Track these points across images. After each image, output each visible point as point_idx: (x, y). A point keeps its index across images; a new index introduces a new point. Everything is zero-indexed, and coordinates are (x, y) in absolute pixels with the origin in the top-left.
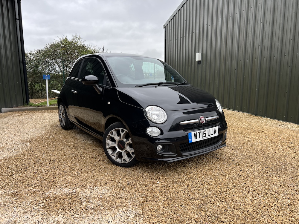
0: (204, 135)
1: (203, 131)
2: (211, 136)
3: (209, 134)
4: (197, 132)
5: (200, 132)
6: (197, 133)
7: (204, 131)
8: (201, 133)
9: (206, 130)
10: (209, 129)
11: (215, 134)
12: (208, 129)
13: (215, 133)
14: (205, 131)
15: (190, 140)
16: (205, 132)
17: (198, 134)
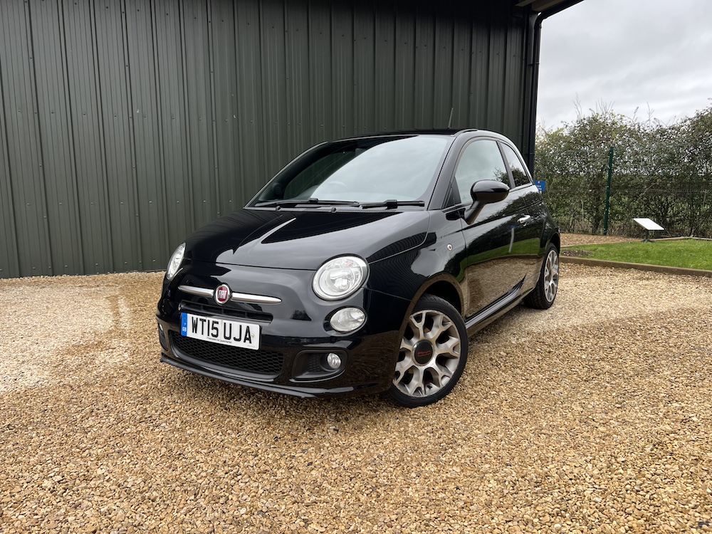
0: (214, 332)
1: (211, 320)
2: (234, 343)
3: (228, 335)
4: (199, 317)
5: (205, 321)
6: (199, 320)
7: (214, 322)
8: (206, 324)
9: (219, 321)
10: (228, 322)
11: (247, 341)
12: (224, 321)
13: (246, 339)
14: (217, 323)
15: (184, 329)
16: (215, 325)
17: (200, 323)
